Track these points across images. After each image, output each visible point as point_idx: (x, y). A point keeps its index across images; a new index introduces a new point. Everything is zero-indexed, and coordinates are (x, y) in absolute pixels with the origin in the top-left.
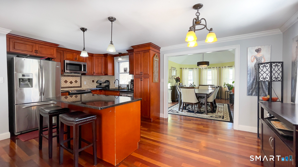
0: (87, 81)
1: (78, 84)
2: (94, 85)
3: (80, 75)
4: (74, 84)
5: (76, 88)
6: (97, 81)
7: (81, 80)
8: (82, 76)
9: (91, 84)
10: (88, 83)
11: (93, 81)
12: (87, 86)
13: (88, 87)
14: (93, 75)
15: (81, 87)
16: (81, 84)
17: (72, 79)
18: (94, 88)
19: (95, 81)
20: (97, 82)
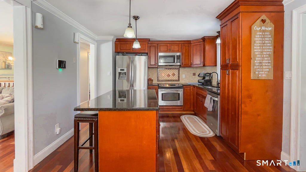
0: (186, 74)
1: (176, 78)
2: (195, 79)
3: (178, 67)
4: (171, 78)
5: (173, 81)
6: (199, 74)
7: (179, 73)
8: (180, 68)
9: (191, 78)
10: (188, 76)
11: (194, 74)
12: (186, 79)
13: (188, 81)
14: (191, 67)
15: (179, 80)
16: (179, 77)
17: (169, 72)
18: (195, 82)
19: (197, 74)
20: (198, 76)
